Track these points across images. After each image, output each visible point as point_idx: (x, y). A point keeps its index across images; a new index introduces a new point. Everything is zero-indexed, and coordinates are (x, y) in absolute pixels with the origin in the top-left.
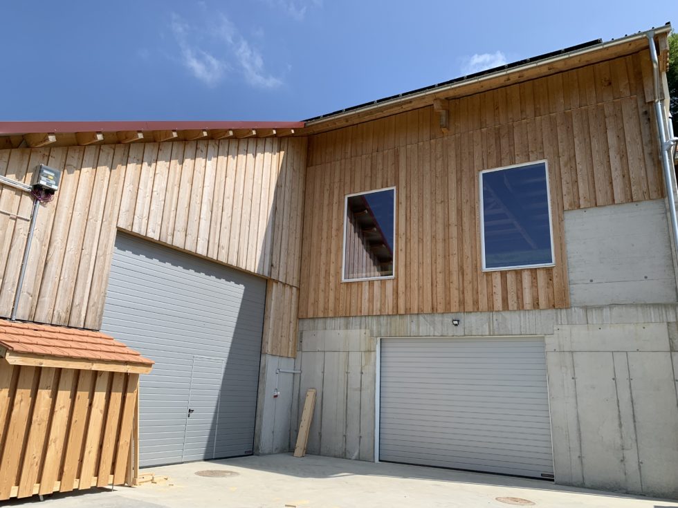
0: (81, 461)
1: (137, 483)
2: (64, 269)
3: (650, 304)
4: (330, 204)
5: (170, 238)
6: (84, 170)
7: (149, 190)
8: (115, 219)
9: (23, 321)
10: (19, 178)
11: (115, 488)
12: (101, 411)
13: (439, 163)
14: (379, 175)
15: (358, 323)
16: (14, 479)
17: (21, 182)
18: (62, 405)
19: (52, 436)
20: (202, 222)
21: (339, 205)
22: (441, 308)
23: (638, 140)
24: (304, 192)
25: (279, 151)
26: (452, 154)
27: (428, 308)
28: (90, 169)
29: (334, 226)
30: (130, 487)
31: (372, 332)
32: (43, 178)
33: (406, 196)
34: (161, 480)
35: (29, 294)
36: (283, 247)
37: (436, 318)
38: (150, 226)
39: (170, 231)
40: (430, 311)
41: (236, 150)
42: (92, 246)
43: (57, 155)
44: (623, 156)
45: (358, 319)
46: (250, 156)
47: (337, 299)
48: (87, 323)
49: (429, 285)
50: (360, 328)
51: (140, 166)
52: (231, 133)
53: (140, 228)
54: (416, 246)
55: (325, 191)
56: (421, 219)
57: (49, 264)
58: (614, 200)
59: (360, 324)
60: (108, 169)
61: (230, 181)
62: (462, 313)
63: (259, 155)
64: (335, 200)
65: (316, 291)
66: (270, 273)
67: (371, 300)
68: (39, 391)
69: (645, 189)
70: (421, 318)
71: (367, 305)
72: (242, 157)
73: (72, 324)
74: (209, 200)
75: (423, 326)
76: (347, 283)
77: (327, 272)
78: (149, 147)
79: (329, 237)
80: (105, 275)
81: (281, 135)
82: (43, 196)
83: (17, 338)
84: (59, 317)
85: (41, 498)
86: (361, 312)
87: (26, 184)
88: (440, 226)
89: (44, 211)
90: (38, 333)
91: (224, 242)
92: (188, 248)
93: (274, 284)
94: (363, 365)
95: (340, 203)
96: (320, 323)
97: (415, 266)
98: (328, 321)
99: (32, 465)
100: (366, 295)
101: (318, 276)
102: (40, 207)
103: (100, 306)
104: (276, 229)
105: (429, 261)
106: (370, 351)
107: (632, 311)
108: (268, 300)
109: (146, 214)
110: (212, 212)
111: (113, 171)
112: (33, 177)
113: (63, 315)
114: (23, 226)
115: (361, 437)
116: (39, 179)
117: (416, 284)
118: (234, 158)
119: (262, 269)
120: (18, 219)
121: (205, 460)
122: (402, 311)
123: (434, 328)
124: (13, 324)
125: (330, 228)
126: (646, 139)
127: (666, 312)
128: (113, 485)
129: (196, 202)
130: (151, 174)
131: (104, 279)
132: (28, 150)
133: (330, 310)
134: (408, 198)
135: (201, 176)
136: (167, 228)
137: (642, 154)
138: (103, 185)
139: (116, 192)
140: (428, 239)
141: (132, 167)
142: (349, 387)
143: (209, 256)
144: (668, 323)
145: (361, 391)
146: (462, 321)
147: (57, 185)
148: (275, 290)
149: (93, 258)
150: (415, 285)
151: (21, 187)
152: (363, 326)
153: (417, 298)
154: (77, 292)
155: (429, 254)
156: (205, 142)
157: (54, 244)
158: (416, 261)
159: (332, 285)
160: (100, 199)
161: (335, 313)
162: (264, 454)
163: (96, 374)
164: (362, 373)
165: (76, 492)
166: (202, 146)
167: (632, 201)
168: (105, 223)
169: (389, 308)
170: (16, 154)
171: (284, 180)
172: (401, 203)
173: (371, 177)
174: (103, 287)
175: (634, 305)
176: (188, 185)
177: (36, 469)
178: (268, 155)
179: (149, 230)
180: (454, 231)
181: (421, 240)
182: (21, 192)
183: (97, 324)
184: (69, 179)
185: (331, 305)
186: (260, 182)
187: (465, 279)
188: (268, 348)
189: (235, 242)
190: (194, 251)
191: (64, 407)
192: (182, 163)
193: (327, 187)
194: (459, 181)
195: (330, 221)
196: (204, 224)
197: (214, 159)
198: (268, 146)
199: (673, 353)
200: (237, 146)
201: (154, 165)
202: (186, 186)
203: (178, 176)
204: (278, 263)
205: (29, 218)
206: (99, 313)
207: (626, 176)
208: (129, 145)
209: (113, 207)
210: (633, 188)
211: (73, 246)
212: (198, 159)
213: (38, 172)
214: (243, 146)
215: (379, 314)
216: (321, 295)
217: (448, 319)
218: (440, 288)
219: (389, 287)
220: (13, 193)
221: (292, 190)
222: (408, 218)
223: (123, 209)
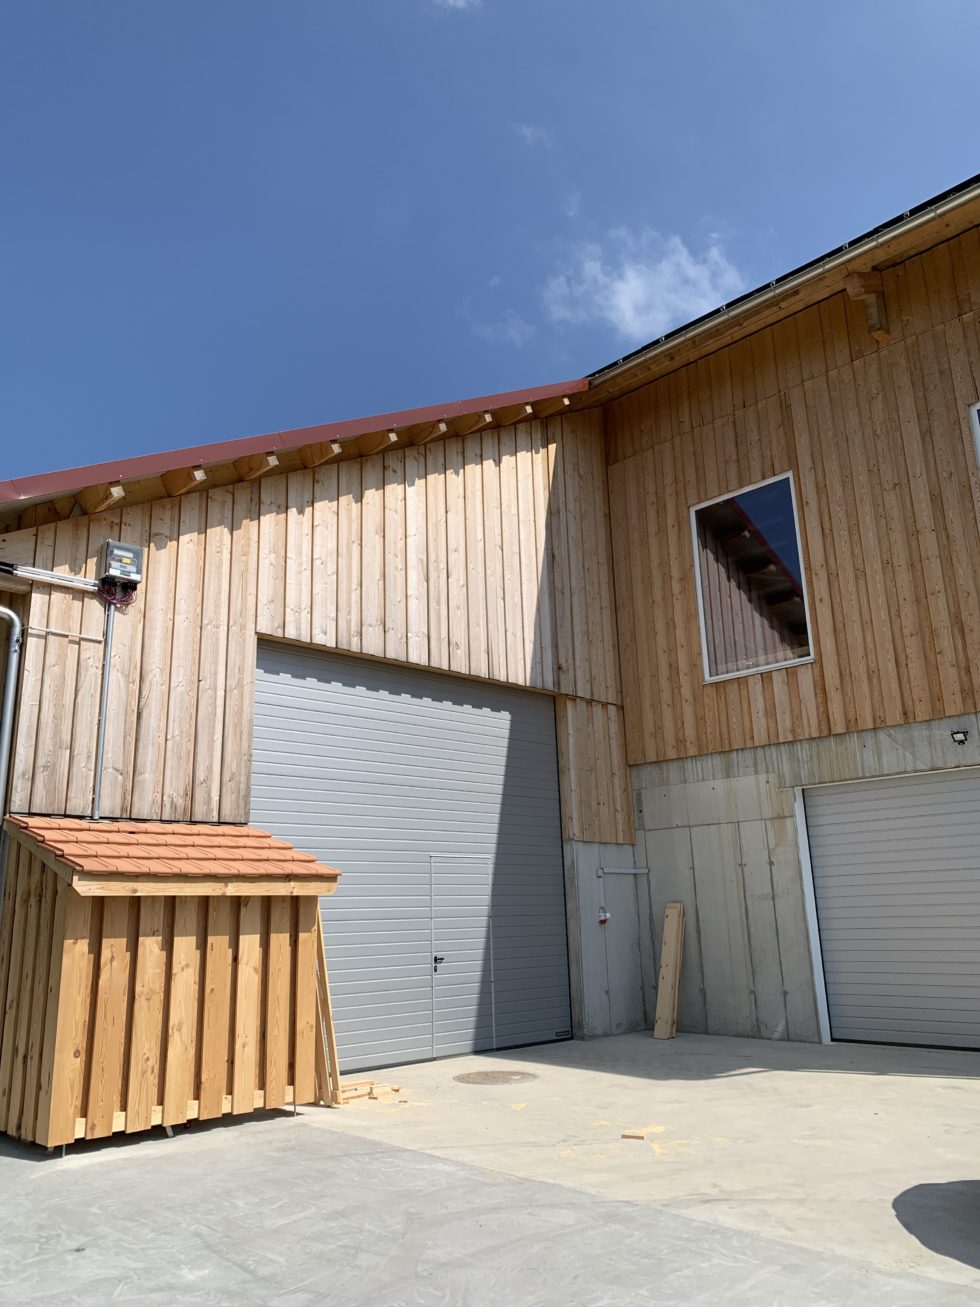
0: (231, 1062)
1: (340, 1100)
2: (170, 720)
4: (662, 531)
5: (355, 640)
6: (184, 539)
7: (306, 559)
8: (252, 619)
9: (114, 819)
10: (75, 570)
11: (299, 1109)
12: (255, 970)
13: (879, 405)
14: (755, 453)
15: (750, 762)
16: (117, 1098)
17: (81, 577)
18: (183, 963)
19: (173, 1020)
20: (412, 603)
21: (679, 530)
22: (922, 711)
24: (608, 516)
25: (545, 445)
26: (904, 381)
27: (894, 714)
28: (194, 536)
29: (675, 573)
30: (329, 1107)
31: (781, 776)
32: (114, 564)
33: (817, 487)
34: (386, 1093)
35: (116, 770)
36: (577, 629)
37: (916, 733)
38: (316, 623)
39: (354, 627)
40: (899, 719)
41: (460, 458)
42: (216, 673)
43: (134, 520)
45: (749, 755)
46: (489, 464)
47: (700, 720)
48: (223, 814)
49: (891, 665)
50: (756, 773)
51: (283, 516)
52: (443, 427)
53: (298, 629)
54: (851, 587)
55: (649, 507)
56: (854, 529)
57: (145, 714)
59: (755, 765)
60: (226, 531)
61: (456, 519)
62: (973, 717)
63: (507, 460)
64: (671, 520)
65: (656, 707)
66: (557, 683)
67: (771, 712)
68: (141, 939)
70: (882, 736)
71: (763, 721)
72: (473, 469)
73: (198, 817)
74: (421, 560)
75: (888, 753)
76: (716, 684)
77: (673, 667)
78: (295, 481)
79: (668, 597)
80: (245, 722)
81: (546, 413)
82: (119, 595)
83: (93, 849)
84: (174, 806)
85: (170, 1132)
86: (752, 738)
87: (88, 580)
88: (898, 536)
89: (124, 622)
90: (133, 838)
91: (459, 635)
92: (391, 654)
93: (569, 704)
94: (771, 847)
95: (681, 524)
96: (673, 771)
97: (854, 631)
98: (689, 765)
99: (144, 1073)
100: (759, 704)
101: (655, 676)
102: (117, 617)
103: (243, 779)
104: (559, 596)
105: (884, 614)
106: (781, 817)
108: (562, 737)
109: (306, 602)
110: (428, 581)
111: (234, 532)
112: (98, 565)
113: (180, 802)
114: (92, 653)
115: (786, 993)
116: (108, 567)
117: (862, 668)
118: (457, 474)
119: (540, 676)
120: (82, 643)
121: (477, 1052)
122: (839, 728)
123: (913, 754)
124: (94, 826)
125: (667, 577)
128: (294, 1103)
129: (396, 568)
130: (307, 529)
131: (245, 730)
132: (85, 519)
133: (688, 743)
134: (821, 489)
135: (399, 518)
136: (349, 622)
138: (221, 560)
139: (247, 571)
140: (874, 567)
141: (269, 520)
142: (748, 894)
143: (432, 664)
145: (773, 899)
146: (974, 732)
147: (139, 572)
148: (572, 714)
149: (221, 693)
150: (860, 670)
151: (81, 586)
152: (761, 767)
153: (868, 695)
154: (200, 758)
155: (882, 601)
156: (400, 453)
157: (148, 679)
158: (856, 618)
159: (686, 691)
160: (219, 586)
161: (700, 748)
162: (594, 1037)
163: (238, 902)
164: (771, 863)
165: (229, 1120)
166: (392, 461)
168: (233, 629)
169: (811, 725)
170: (65, 527)
171: (562, 499)
172: (807, 503)
173: (738, 461)
174: (245, 744)
176: (377, 537)
177: (153, 1079)
178: (524, 456)
179: (316, 631)
180: (930, 543)
181: (860, 574)
182: (80, 594)
183: (242, 812)
184: (160, 558)
185: (690, 732)
186: (514, 510)
187: (969, 641)
188: (574, 828)
189: (479, 632)
190: (403, 658)
191: (187, 966)
192: (360, 498)
193: (651, 498)
194: (927, 434)
195: (665, 564)
196: (416, 607)
197: (420, 483)
198: (522, 438)
200: (460, 450)
201: (308, 510)
202: (372, 540)
203: (355, 525)
204: (570, 661)
205: (101, 638)
206: (242, 793)
208: (259, 480)
209: (244, 599)
211: (181, 677)
212: (389, 488)
213: (105, 555)
214: (472, 448)
215: (790, 739)
216: (667, 714)
217: (942, 731)
218: (916, 668)
219: (806, 679)
220: (69, 597)
221: (583, 517)
222: (827, 531)
223: (263, 599)
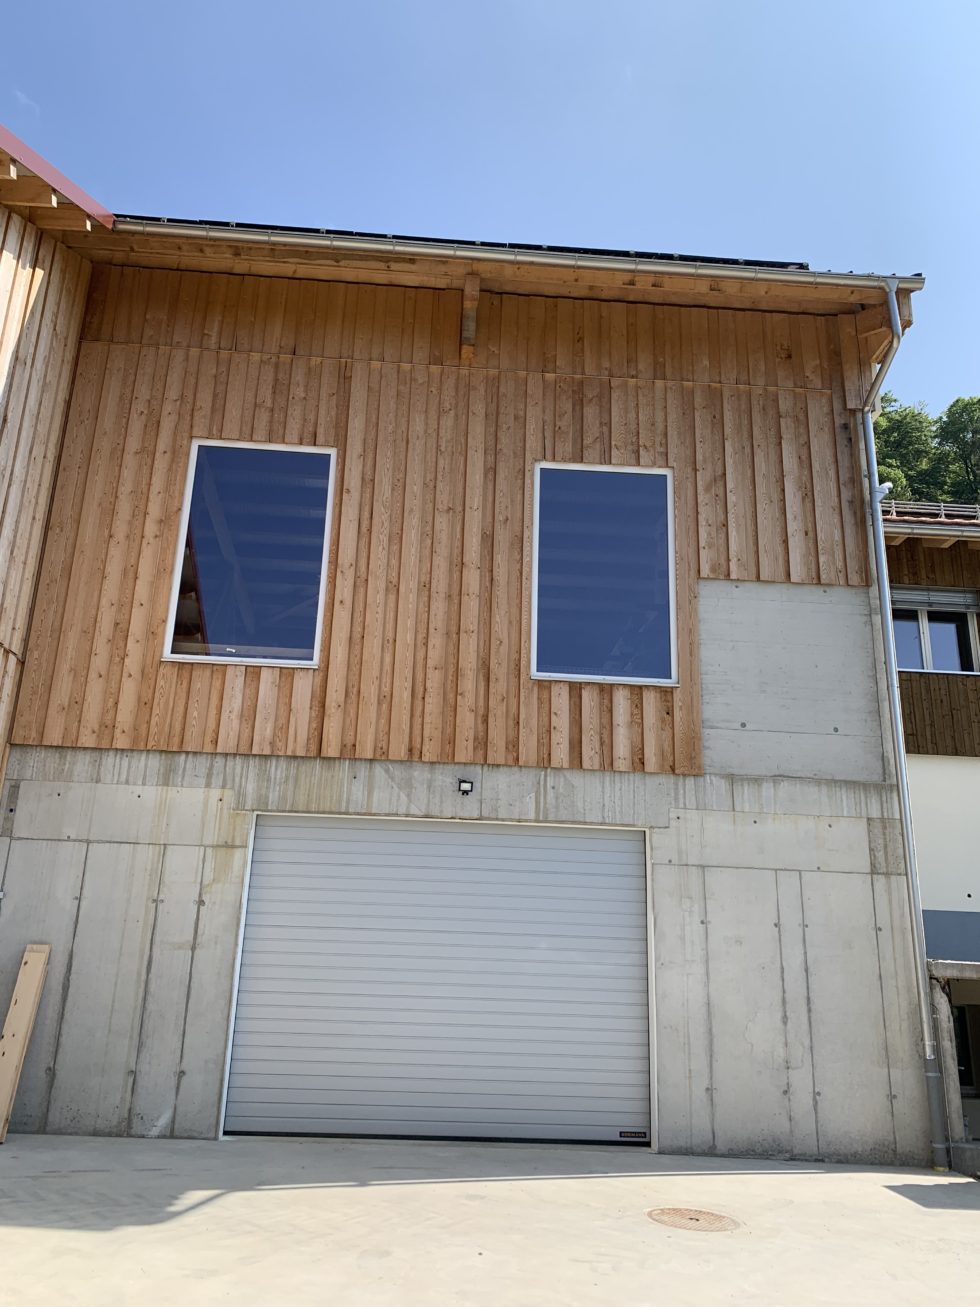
3: (840, 781)
4: (148, 453)
13: (448, 422)
14: (296, 412)
15: (203, 771)
21: (173, 460)
22: (430, 751)
23: (832, 473)
24: (68, 404)
25: (34, 265)
26: (479, 408)
27: (399, 750)
29: (155, 509)
31: (240, 795)
33: (363, 479)
37: (416, 774)
40: (403, 754)
44: (808, 496)
45: (202, 763)
47: (145, 704)
49: (407, 695)
50: (208, 785)
54: (380, 597)
55: (134, 416)
56: (397, 537)
58: (788, 575)
59: (209, 776)
62: (479, 768)
64: (164, 442)
65: (81, 674)
67: (249, 714)
69: (840, 564)
70: (378, 769)
71: (235, 724)
75: (383, 790)
76: (181, 665)
77: (121, 630)
79: (136, 537)
86: (216, 742)
88: (441, 563)
94: (205, 882)
95: (177, 454)
96: (82, 763)
97: (373, 647)
98: (109, 760)
100: (235, 702)
101: (89, 633)
105: (410, 638)
106: (229, 846)
107: (812, 791)
115: (182, 1073)
117: (374, 690)
122: (331, 749)
123: (408, 796)
125: (140, 512)
126: (844, 476)
127: (866, 798)
133: (118, 732)
134: (369, 482)
137: (836, 500)
140: (409, 586)
142: (157, 938)
144: (868, 819)
145: (193, 949)
146: (477, 785)
150: (370, 691)
152: (217, 780)
153: (374, 721)
155: (410, 623)
158: (378, 633)
159: (132, 663)
161: (135, 740)
164: (201, 902)
167: (819, 583)
169: (298, 740)
172: (348, 491)
173: (272, 410)
175: (817, 781)
180: (473, 579)
181: (393, 588)
185: (125, 716)
187: (492, 690)
193: (140, 406)
194: (491, 471)
195: (141, 497)
199: (875, 876)
207: (811, 534)
210: (822, 559)
215: (267, 751)
216: (95, 688)
217: (445, 778)
218: (433, 703)
219: (303, 687)
222: (364, 529)
